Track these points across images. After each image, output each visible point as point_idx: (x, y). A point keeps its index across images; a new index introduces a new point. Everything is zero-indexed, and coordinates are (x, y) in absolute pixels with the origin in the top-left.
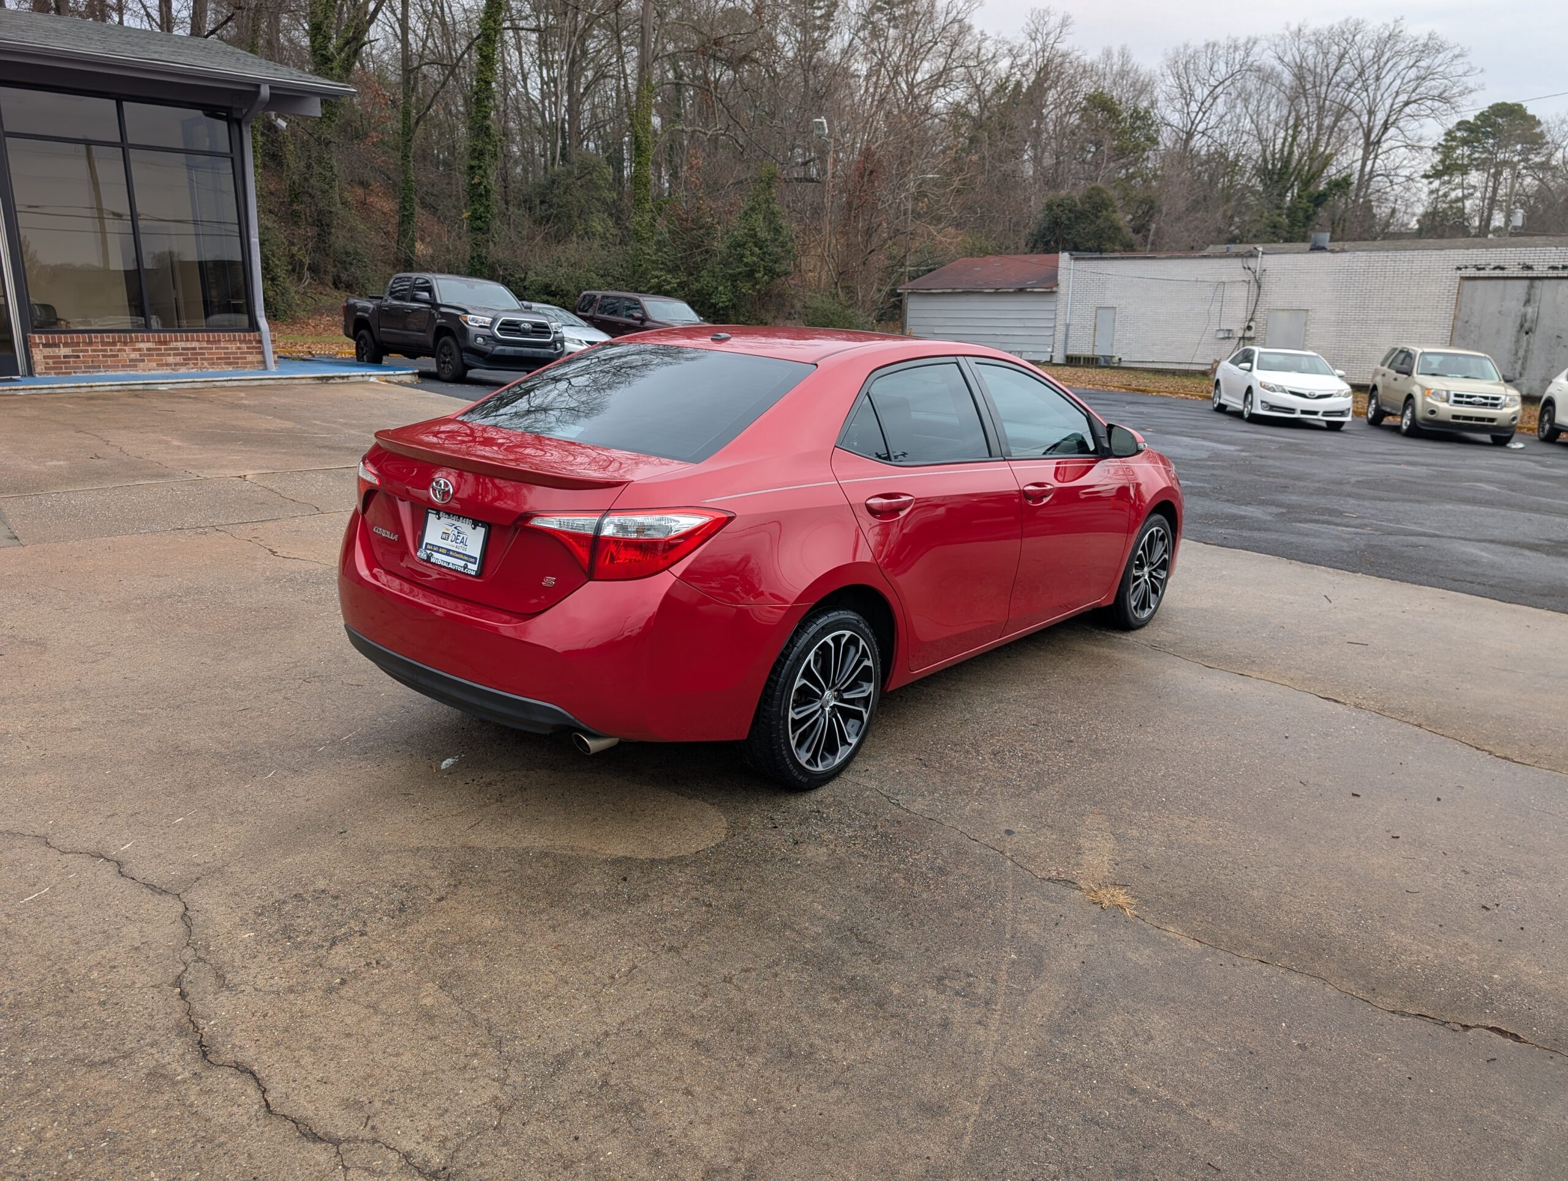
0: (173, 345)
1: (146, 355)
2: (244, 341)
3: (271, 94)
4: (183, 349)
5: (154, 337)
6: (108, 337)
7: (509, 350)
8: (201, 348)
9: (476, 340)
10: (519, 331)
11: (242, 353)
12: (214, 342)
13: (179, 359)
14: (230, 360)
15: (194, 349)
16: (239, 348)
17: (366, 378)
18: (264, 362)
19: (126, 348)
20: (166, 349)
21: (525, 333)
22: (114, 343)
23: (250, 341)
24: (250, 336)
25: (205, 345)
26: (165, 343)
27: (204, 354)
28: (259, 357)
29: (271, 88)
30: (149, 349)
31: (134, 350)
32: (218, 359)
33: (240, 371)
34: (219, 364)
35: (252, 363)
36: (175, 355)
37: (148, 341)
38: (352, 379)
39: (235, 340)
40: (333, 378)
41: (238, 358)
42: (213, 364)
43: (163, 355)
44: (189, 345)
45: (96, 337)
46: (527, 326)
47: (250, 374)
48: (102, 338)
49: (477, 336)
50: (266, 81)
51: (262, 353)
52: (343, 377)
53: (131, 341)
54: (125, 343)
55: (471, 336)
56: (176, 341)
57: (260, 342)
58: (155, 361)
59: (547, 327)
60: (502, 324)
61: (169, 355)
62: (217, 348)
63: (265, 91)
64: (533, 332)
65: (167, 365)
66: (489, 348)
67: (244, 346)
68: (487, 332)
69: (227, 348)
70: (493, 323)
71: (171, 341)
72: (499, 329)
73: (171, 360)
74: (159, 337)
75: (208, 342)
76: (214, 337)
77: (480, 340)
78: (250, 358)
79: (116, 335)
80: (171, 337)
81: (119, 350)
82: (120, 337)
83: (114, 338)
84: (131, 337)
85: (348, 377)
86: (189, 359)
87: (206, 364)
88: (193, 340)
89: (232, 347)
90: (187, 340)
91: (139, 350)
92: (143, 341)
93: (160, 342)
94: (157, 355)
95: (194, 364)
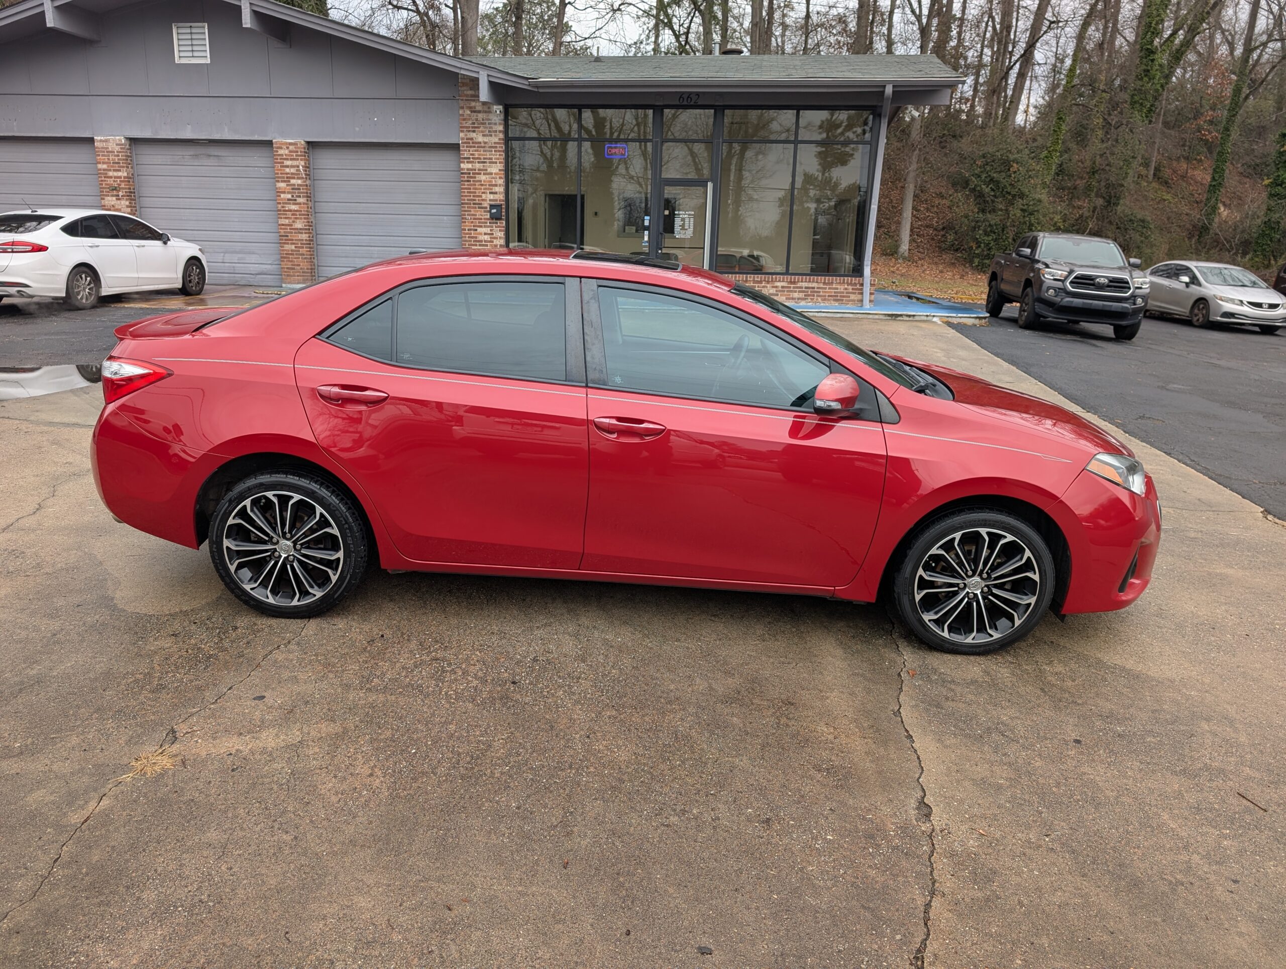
0: (800, 284)
1: (780, 291)
2: (851, 284)
3: (893, 92)
4: (806, 288)
5: (787, 279)
6: (758, 277)
7: (1078, 302)
8: (818, 288)
9: (1047, 291)
10: (1093, 285)
11: (847, 293)
12: (829, 284)
13: (802, 295)
14: (838, 298)
15: (813, 288)
16: (846, 289)
17: (930, 318)
18: (862, 301)
19: (768, 285)
20: (794, 288)
21: (1100, 287)
22: (761, 282)
23: (855, 284)
24: (855, 280)
25: (821, 285)
26: (794, 283)
27: (819, 292)
28: (859, 297)
29: (894, 86)
30: (783, 287)
31: (773, 287)
32: (829, 296)
33: (843, 306)
34: (829, 300)
35: (853, 301)
36: (800, 292)
37: (783, 281)
38: (917, 318)
39: (844, 283)
40: (901, 315)
41: (844, 297)
42: (825, 300)
43: (791, 291)
44: (810, 285)
45: (750, 277)
46: (1103, 281)
47: (849, 309)
48: (754, 277)
49: (1049, 288)
50: (889, 82)
51: (862, 294)
52: (909, 316)
53: (772, 281)
54: (768, 282)
55: (1044, 287)
56: (802, 282)
57: (862, 285)
58: (785, 295)
59: (1127, 283)
60: (1075, 278)
61: (795, 292)
62: (829, 288)
63: (889, 90)
64: (1108, 286)
65: (793, 299)
66: (1058, 299)
67: (850, 287)
68: (1059, 284)
69: (837, 289)
70: (1067, 277)
71: (798, 282)
72: (1071, 282)
73: (796, 295)
74: (791, 279)
75: (824, 283)
76: (829, 280)
77: (1051, 291)
78: (852, 297)
79: (763, 276)
80: (798, 279)
81: (764, 287)
82: (765, 278)
83: (761, 278)
84: (772, 278)
85: (914, 316)
86: (809, 295)
87: (820, 299)
88: (813, 282)
89: (841, 288)
90: (810, 282)
91: (776, 287)
92: (779, 281)
93: (791, 282)
94: (788, 291)
95: (811, 299)
